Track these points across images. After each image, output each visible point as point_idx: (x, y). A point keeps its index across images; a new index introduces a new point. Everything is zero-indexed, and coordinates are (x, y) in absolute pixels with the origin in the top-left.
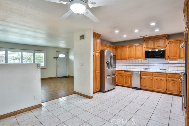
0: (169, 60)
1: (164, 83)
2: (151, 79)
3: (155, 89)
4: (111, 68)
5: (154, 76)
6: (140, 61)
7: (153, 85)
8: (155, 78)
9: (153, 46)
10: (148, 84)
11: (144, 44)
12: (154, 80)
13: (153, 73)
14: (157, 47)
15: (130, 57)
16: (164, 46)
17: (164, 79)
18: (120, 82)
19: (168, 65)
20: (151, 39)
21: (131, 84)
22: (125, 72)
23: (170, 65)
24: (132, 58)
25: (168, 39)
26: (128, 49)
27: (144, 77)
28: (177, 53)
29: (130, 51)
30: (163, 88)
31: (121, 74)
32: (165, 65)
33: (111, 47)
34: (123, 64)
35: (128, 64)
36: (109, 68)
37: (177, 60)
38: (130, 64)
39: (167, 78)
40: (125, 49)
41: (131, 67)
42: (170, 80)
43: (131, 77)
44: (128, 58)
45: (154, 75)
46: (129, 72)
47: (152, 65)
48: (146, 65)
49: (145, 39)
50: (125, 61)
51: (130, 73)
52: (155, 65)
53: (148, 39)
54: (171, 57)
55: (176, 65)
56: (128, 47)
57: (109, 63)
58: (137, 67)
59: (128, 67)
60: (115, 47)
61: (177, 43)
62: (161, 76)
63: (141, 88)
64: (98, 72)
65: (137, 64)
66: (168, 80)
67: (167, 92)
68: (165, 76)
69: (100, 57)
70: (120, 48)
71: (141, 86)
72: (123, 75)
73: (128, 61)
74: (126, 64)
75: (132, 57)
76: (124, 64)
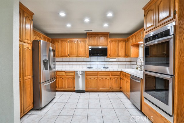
0: (110, 58)
1: (108, 82)
2: (97, 78)
3: (100, 89)
4: (50, 69)
5: (99, 76)
6: (82, 59)
7: (98, 85)
8: (100, 77)
9: (96, 43)
10: (93, 85)
11: (87, 39)
12: (99, 80)
13: (98, 72)
14: (100, 44)
15: (71, 54)
16: (106, 44)
17: (108, 77)
18: (60, 86)
19: (108, 63)
20: (94, 35)
21: (74, 88)
22: (67, 73)
23: (110, 63)
24: (74, 56)
25: (109, 38)
26: (68, 43)
27: (89, 77)
28: (116, 52)
29: (71, 46)
30: (107, 87)
31: (60, 76)
32: (105, 63)
33: (46, 39)
34: (61, 63)
35: (67, 63)
36: (46, 69)
37: (116, 58)
38: (70, 63)
39: (111, 76)
40: (65, 43)
41: (72, 66)
42: (113, 78)
43: (74, 78)
44: (69, 55)
45: (99, 74)
46: (71, 73)
47: (94, 63)
48: (88, 63)
49: (89, 34)
50: (64, 59)
51: (73, 74)
52: (97, 63)
53: (91, 35)
54: (112, 55)
55: (114, 63)
56: (69, 42)
57: (47, 61)
58: (78, 66)
59: (68, 66)
60: (51, 40)
61: (116, 42)
62: (105, 75)
63: (86, 90)
64: (29, 77)
65: (79, 63)
66: (111, 79)
67: (111, 90)
68: (109, 75)
69: (31, 51)
70: (58, 42)
71: (86, 88)
72: (63, 76)
73: (68, 59)
74: (65, 63)
75: (73, 54)
76: (63, 63)
